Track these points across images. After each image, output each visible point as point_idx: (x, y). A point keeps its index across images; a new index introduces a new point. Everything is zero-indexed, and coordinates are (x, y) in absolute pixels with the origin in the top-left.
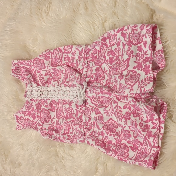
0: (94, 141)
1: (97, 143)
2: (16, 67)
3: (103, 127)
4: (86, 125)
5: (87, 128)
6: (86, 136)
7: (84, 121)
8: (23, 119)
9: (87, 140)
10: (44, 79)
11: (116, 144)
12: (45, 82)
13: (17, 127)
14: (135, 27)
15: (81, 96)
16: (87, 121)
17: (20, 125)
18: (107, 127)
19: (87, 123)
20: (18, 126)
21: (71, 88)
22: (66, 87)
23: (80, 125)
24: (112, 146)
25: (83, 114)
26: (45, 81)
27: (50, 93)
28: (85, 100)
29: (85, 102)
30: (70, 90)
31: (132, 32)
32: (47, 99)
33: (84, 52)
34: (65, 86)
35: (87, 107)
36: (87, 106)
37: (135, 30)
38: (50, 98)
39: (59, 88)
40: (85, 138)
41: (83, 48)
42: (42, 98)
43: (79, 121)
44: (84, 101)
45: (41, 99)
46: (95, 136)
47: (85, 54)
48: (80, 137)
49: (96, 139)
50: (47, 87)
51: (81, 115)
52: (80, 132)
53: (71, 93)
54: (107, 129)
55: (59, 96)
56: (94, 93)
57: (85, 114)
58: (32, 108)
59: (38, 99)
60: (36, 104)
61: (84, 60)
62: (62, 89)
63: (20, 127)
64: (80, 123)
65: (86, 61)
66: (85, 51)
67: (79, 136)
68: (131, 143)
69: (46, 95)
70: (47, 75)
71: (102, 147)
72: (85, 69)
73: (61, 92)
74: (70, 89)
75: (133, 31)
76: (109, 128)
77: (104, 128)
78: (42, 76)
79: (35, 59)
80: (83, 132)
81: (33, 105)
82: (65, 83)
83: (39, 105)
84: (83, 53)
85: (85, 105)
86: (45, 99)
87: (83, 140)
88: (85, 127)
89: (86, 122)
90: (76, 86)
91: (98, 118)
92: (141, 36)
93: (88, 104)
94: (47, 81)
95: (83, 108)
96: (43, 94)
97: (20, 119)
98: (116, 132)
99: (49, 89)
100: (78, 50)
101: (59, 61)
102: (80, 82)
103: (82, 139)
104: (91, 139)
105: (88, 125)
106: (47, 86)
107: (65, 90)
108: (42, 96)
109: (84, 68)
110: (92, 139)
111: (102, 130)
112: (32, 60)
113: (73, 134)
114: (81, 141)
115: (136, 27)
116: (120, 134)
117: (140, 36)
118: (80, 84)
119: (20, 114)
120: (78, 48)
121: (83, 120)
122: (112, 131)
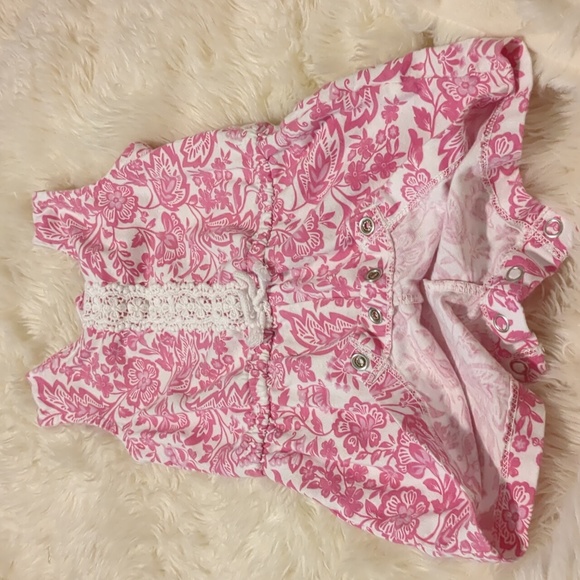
0: (298, 472)
1: (308, 481)
2: (45, 218)
3: (335, 426)
4: (270, 416)
5: (273, 426)
6: (267, 453)
7: (263, 401)
8: (63, 391)
9: (274, 468)
10: (130, 259)
11: (379, 484)
12: (132, 270)
13: (42, 417)
14: (454, 54)
15: (256, 313)
16: (275, 401)
17: (52, 411)
18: (352, 425)
19: (273, 408)
20: (43, 412)
21: (216, 286)
22: (199, 287)
23: (249, 412)
24: (367, 493)
25: (261, 376)
26: (133, 264)
27: (151, 307)
28: (269, 326)
29: (271, 334)
30: (211, 296)
31: (448, 74)
32: (143, 328)
33: (256, 155)
34: (197, 280)
35: (276, 351)
36: (279, 347)
37: (456, 62)
38: (152, 328)
39: (177, 289)
40: (263, 460)
41: (250, 141)
42: (127, 326)
43: (242, 401)
44: (266, 329)
45: (123, 332)
46: (302, 455)
47: (262, 160)
48: (246, 458)
49: (303, 464)
50: (142, 288)
51: (250, 377)
52: (247, 439)
53: (216, 307)
54: (353, 433)
55: (178, 320)
56: (306, 300)
57: (266, 376)
58: (93, 356)
59: (111, 329)
60: (104, 348)
61: (263, 181)
62: (187, 292)
63: (52, 417)
64: (249, 407)
65: (269, 185)
66: (259, 151)
67: (243, 455)
68: (437, 488)
69: (141, 315)
70: (140, 244)
71: (325, 495)
72: (266, 217)
73: (184, 306)
74: (211, 291)
75: (451, 69)
76: (356, 430)
77: (340, 431)
78: (121, 249)
79: (100, 185)
80: (259, 440)
81: (94, 349)
82: (199, 272)
83: (113, 350)
84: (254, 158)
85: (271, 344)
86: (138, 329)
87: (258, 470)
88: (264, 423)
89: (269, 406)
90: (232, 279)
91: (310, 393)
92: (482, 80)
93: (280, 340)
94: (140, 266)
95: (261, 352)
96: (130, 312)
97: (53, 389)
98: (380, 442)
99: (148, 294)
100: (237, 149)
101: (178, 189)
102: (244, 265)
103: (253, 467)
104: (287, 465)
105: (276, 415)
106: (142, 284)
107: (195, 295)
108: (127, 318)
109: (263, 211)
110: (291, 466)
111: (332, 436)
112: (92, 188)
113: (224, 441)
114: (249, 473)
115: (458, 54)
116: (394, 447)
117: (479, 82)
118: (245, 270)
119: (54, 372)
120: (236, 143)
121: (258, 399)
122: (370, 441)
